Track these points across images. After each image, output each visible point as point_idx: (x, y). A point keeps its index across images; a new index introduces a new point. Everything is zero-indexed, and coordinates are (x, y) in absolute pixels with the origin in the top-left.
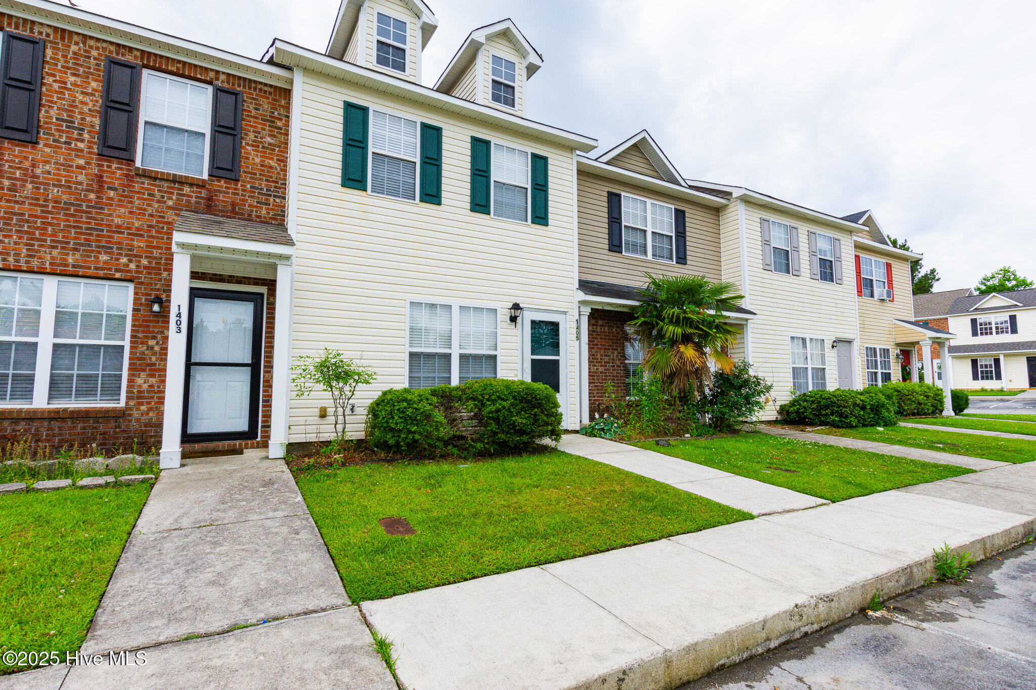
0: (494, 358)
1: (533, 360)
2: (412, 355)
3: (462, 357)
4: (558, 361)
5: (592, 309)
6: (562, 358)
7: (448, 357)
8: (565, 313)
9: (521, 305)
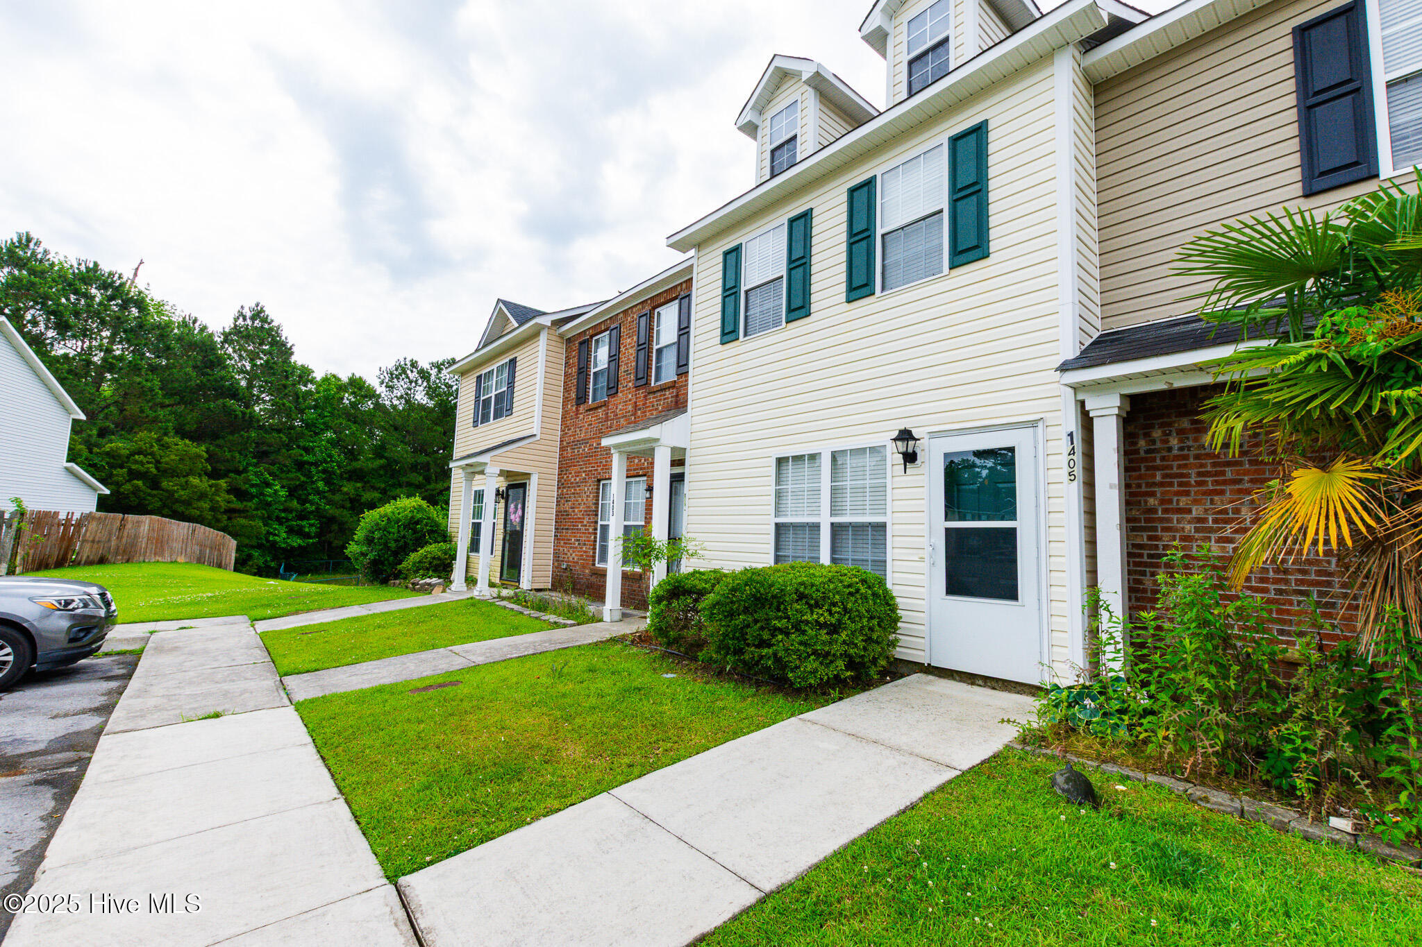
0: (882, 527)
1: (948, 530)
2: (778, 526)
3: (836, 529)
4: (1014, 529)
5: (1124, 397)
6: (1025, 524)
7: (815, 527)
8: (1033, 424)
9: (916, 433)
